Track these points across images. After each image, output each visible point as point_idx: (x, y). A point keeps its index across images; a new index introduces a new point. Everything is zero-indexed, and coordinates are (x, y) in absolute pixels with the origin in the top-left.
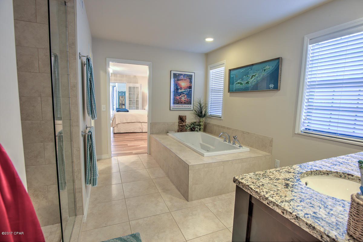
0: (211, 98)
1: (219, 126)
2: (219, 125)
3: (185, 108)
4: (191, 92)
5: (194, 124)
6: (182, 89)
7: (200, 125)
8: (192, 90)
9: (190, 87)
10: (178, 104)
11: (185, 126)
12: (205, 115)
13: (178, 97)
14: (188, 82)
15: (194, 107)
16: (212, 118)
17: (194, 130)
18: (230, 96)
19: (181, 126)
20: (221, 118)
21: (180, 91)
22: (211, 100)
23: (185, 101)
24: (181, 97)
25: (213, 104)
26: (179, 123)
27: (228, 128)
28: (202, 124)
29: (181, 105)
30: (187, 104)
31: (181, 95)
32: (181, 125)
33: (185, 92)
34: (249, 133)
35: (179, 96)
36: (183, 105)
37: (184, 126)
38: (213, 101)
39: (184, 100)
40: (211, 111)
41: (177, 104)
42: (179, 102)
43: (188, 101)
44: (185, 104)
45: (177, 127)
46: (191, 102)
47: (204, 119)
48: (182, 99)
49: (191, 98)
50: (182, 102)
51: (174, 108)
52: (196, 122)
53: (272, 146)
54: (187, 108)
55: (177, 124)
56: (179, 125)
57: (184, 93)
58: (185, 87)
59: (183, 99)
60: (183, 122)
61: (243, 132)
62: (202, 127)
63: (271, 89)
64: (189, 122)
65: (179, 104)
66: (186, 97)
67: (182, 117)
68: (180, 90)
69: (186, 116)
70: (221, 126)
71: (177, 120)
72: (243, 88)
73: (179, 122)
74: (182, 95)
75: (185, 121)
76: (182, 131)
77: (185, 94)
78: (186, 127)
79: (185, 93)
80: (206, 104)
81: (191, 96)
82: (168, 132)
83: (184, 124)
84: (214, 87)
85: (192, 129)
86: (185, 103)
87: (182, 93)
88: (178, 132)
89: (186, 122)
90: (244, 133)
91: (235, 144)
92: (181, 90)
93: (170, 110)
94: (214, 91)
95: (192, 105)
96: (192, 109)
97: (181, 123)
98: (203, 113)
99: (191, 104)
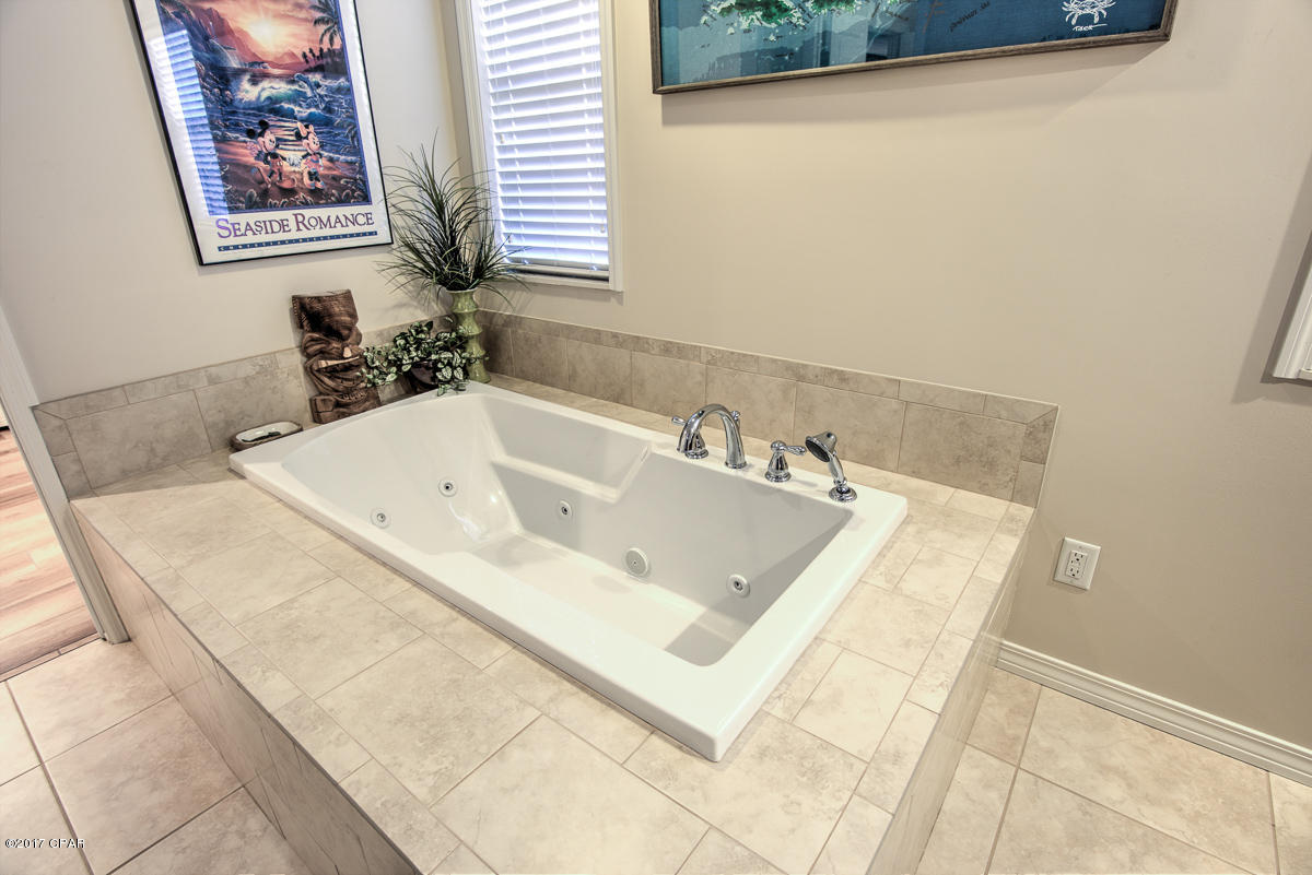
0: (503, 149)
1: (596, 337)
2: (599, 332)
3: (328, 232)
4: (352, 105)
5: (419, 342)
6: (266, 76)
7: (461, 343)
8: (349, 91)
9: (331, 63)
10: (260, 202)
11: (358, 366)
12: (482, 270)
13: (246, 152)
14: (303, 14)
15: (398, 220)
16: (535, 284)
17: (426, 378)
18: (668, 121)
19: (332, 372)
20: (606, 280)
21: (248, 92)
22: (504, 162)
23: (313, 176)
24: (270, 147)
25: (524, 186)
26: (309, 356)
27: (668, 349)
28: (470, 328)
29: (288, 214)
30: (341, 202)
31: (264, 126)
32: (323, 364)
33: (297, 98)
34: (843, 378)
35: (251, 134)
36: (308, 213)
37: (348, 368)
38: (518, 168)
39: (304, 167)
40: (518, 236)
41: (252, 206)
42: (265, 194)
43: (335, 178)
44: (317, 205)
45: (298, 390)
46: (365, 182)
47: (477, 293)
48: (286, 167)
49: (357, 151)
50: (291, 192)
51: (232, 241)
52: (430, 325)
53: (1042, 460)
54: (339, 230)
55: (297, 359)
56: (310, 372)
57: (291, 115)
58: (288, 61)
59: (294, 162)
60: (341, 338)
61: (798, 374)
62: (475, 350)
63: (1083, 34)
64: (380, 334)
65: (274, 207)
66: (313, 142)
67: (318, 306)
68: (245, 84)
69: (348, 296)
70: (615, 336)
71: (284, 338)
72: (785, 44)
73: (304, 349)
74: (281, 133)
75: (350, 328)
76: (343, 409)
77: (308, 121)
78: (370, 368)
79: (305, 112)
80: (473, 193)
81: (356, 135)
82: (236, 446)
83: (348, 353)
84: (514, 64)
85: (416, 373)
86: (318, 197)
87: (273, 109)
88: (318, 419)
89: (359, 335)
90: (801, 378)
91: (788, 476)
92: (254, 81)
93: (201, 262)
94: (517, 93)
95: (377, 208)
96: (384, 237)
97: (323, 354)
98: (468, 255)
99: (366, 199)
